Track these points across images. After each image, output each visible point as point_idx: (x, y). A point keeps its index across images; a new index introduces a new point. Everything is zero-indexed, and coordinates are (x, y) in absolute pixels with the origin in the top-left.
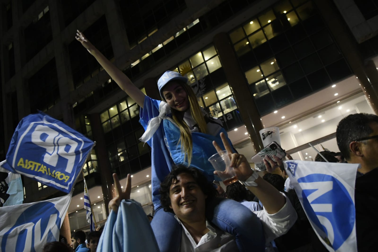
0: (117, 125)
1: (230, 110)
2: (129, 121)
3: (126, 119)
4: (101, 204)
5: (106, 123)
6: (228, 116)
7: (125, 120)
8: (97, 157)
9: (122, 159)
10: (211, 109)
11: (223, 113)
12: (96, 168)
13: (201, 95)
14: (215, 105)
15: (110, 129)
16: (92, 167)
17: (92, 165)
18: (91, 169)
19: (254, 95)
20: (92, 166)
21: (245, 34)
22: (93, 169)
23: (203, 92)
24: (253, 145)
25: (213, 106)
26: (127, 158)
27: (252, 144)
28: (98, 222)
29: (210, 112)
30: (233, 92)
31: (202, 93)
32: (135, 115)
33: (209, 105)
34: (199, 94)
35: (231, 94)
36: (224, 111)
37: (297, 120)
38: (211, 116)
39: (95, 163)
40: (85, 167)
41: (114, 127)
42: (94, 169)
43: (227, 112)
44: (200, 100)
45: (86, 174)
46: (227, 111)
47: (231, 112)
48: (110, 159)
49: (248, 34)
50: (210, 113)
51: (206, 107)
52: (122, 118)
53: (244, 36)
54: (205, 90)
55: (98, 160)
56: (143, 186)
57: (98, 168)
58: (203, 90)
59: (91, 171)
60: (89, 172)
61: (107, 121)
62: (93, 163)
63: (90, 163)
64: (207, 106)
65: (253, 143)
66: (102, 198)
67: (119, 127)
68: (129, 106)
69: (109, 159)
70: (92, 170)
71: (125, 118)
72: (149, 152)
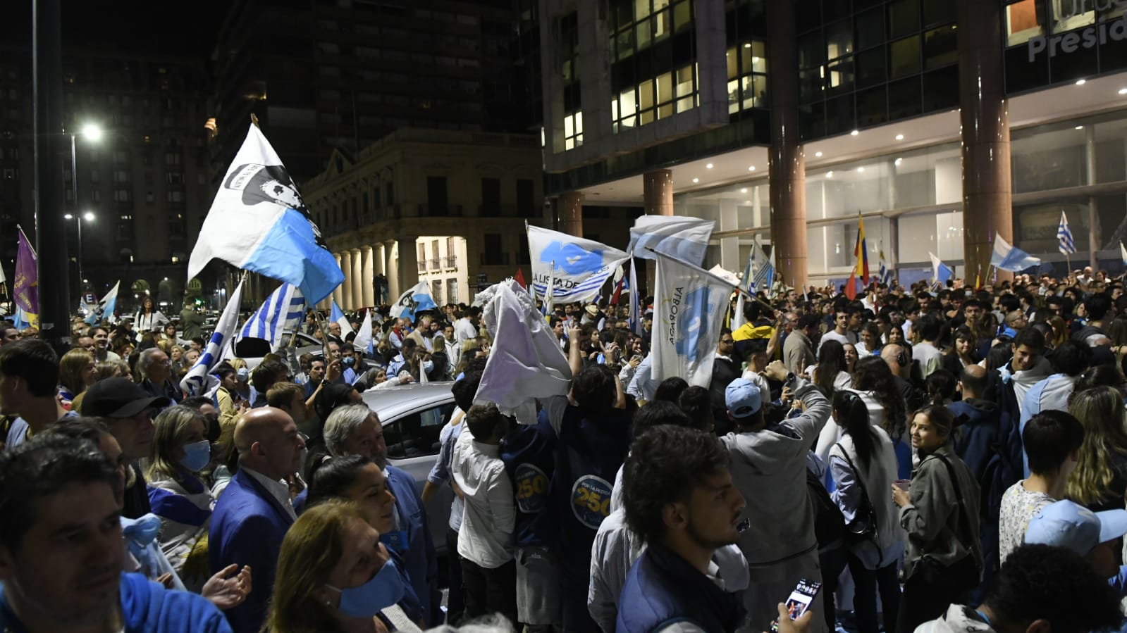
8: (769, 65)
9: (835, 80)
12: (760, 96)
16: (752, 92)
17: (752, 85)
18: (748, 98)
22: (753, 97)
26: (852, 77)
28: (759, 229)
39: (761, 82)
40: (732, 86)
42: (755, 99)
45: (734, 109)
48: (802, 75)
55: (769, 75)
56: (880, 162)
57: (767, 97)
59: (748, 104)
60: (741, 105)
62: (754, 80)
63: (745, 81)
66: (765, 171)
69: (798, 75)
70: (751, 100)
72: (922, 73)
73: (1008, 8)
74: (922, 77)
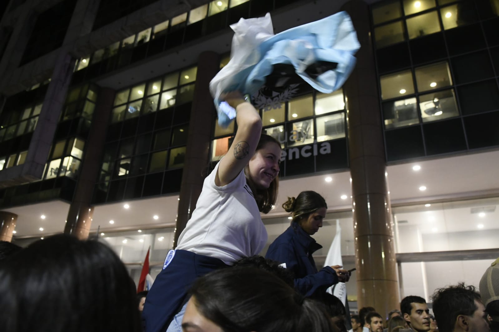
6: (322, 147)
8: (84, 155)
9: (122, 172)
10: (297, 126)
11: (315, 139)
13: (287, 98)
14: (305, 122)
19: (387, 122)
21: (403, 12)
23: (292, 93)
24: (355, 227)
25: (301, 123)
27: (354, 225)
29: (291, 132)
30: (347, 106)
31: (289, 95)
33: (295, 119)
34: (284, 97)
35: (343, 108)
36: (319, 137)
37: (445, 204)
38: (293, 139)
41: (128, 118)
42: (70, 173)
43: (322, 140)
47: (331, 141)
49: (407, 13)
50: (292, 134)
51: (289, 121)
53: (398, 15)
54: (296, 91)
58: (293, 91)
61: (123, 105)
64: (290, 119)
65: (356, 224)
68: (165, 89)
71: (150, 107)
72: (165, 171)
73: (215, 142)
74: (164, 173)
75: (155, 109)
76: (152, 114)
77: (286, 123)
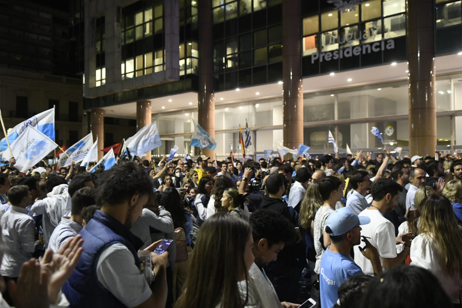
0: (233, 16)
1: (394, 35)
2: (250, 14)
3: (247, 10)
4: (191, 112)
5: (218, 9)
7: (245, 11)
8: (199, 54)
9: (230, 64)
10: (368, 25)
11: (383, 36)
12: (195, 68)
14: (375, 22)
15: (222, 20)
16: (191, 66)
18: (189, 68)
19: (438, 21)
20: (191, 63)
25: (372, 22)
26: (237, 64)
29: (365, 31)
30: (407, 9)
32: (260, 9)
33: (367, 19)
35: (404, 11)
36: (386, 35)
38: (365, 36)
39: (195, 62)
40: (182, 62)
41: (228, 18)
42: (192, 69)
43: (388, 37)
44: (356, 9)
45: (182, 73)
46: (391, 35)
47: (395, 39)
48: (215, 60)
50: (365, 33)
51: (362, 22)
52: (241, 8)
55: (200, 59)
56: (249, 104)
57: (198, 69)
59: (189, 71)
60: (186, 72)
61: (220, 6)
62: (192, 60)
63: (188, 60)
64: (363, 20)
66: (196, 106)
67: (234, 20)
69: (213, 60)
70: (190, 70)
71: (245, 9)
72: (267, 64)
73: (304, 39)
74: (267, 66)
75: (250, 11)
76: (248, 16)
77: (360, 23)
